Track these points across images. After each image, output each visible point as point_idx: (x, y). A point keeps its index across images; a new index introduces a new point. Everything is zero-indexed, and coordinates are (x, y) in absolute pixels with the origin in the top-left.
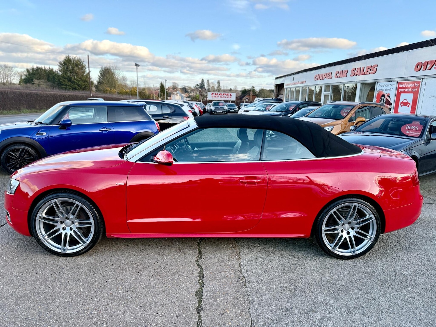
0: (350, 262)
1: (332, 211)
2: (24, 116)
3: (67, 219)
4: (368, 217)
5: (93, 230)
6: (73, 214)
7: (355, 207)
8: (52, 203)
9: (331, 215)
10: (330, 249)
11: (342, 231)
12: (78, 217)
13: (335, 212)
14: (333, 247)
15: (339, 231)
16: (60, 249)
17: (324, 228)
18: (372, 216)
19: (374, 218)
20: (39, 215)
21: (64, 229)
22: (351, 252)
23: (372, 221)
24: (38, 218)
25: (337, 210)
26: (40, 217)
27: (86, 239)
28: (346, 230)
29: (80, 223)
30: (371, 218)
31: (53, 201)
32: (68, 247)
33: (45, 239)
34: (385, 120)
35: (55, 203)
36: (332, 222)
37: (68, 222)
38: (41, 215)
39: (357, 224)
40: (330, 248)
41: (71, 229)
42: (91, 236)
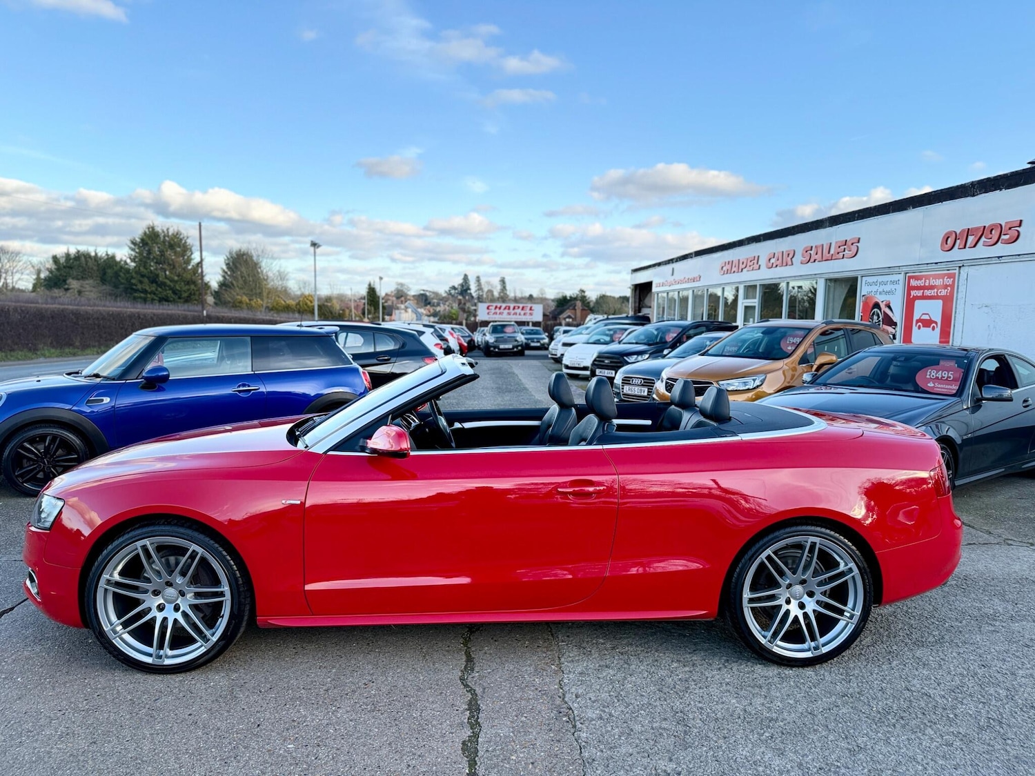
0: (809, 672)
1: (763, 556)
2: (45, 364)
3: (169, 584)
4: (842, 567)
5: (226, 611)
6: (183, 574)
7: (813, 545)
8: (137, 549)
9: (762, 564)
10: (763, 643)
11: (788, 602)
12: (195, 581)
13: (769, 558)
14: (769, 638)
15: (781, 601)
16: (150, 655)
17: (747, 594)
18: (852, 565)
19: (856, 571)
20: (105, 576)
21: (161, 608)
22: (809, 650)
23: (853, 577)
24: (102, 583)
25: (775, 553)
26: (108, 582)
27: (211, 631)
28: (795, 598)
29: (198, 595)
30: (851, 570)
31: (139, 544)
32: (168, 650)
33: (115, 632)
34: (880, 358)
35: (145, 548)
36: (765, 580)
37: (171, 591)
38: (111, 575)
39: (820, 584)
40: (763, 641)
41: (177, 609)
42: (222, 624)
